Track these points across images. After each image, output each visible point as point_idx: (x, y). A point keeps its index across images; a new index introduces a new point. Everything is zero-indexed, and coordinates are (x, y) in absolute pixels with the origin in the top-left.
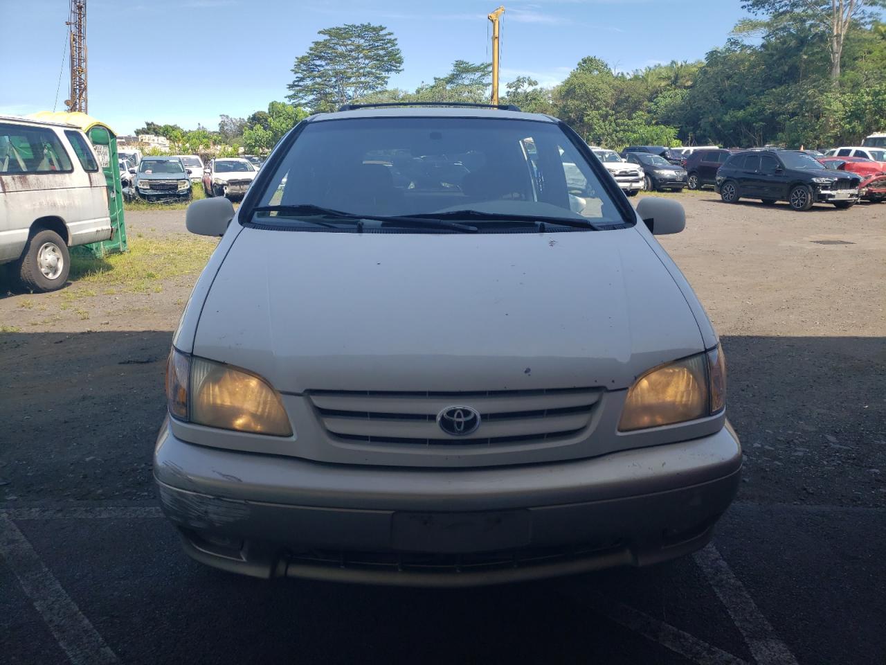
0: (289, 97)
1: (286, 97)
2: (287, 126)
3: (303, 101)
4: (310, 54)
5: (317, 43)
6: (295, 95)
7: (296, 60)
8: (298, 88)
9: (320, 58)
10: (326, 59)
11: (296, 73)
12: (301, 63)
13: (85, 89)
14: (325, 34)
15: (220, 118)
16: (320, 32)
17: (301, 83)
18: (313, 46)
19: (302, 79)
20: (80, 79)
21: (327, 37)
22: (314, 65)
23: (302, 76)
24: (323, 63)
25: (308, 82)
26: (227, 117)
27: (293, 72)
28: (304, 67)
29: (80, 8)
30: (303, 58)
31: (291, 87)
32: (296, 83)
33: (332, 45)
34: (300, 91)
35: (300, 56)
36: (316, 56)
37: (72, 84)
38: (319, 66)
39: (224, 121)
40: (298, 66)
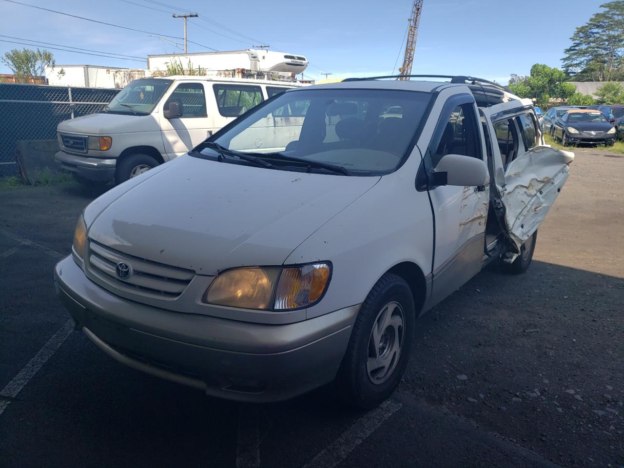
0: (564, 59)
1: (561, 60)
2: (543, 83)
3: (575, 62)
4: (590, 24)
5: (597, 15)
6: (568, 57)
7: (576, 30)
8: (573, 52)
9: (598, 27)
10: (603, 27)
11: (574, 40)
12: (579, 32)
13: (412, 61)
14: (605, 7)
15: (511, 76)
16: (601, 6)
17: (577, 48)
18: (593, 17)
19: (578, 45)
20: (410, 54)
21: (607, 9)
22: (591, 33)
23: (579, 42)
24: (600, 31)
25: (584, 47)
26: (516, 75)
27: (572, 40)
28: (581, 35)
29: (418, 9)
30: (583, 28)
31: (567, 51)
32: (573, 48)
33: (610, 16)
34: (575, 54)
35: (580, 26)
36: (594, 25)
37: (405, 58)
38: (595, 33)
39: (513, 79)
40: (577, 34)
